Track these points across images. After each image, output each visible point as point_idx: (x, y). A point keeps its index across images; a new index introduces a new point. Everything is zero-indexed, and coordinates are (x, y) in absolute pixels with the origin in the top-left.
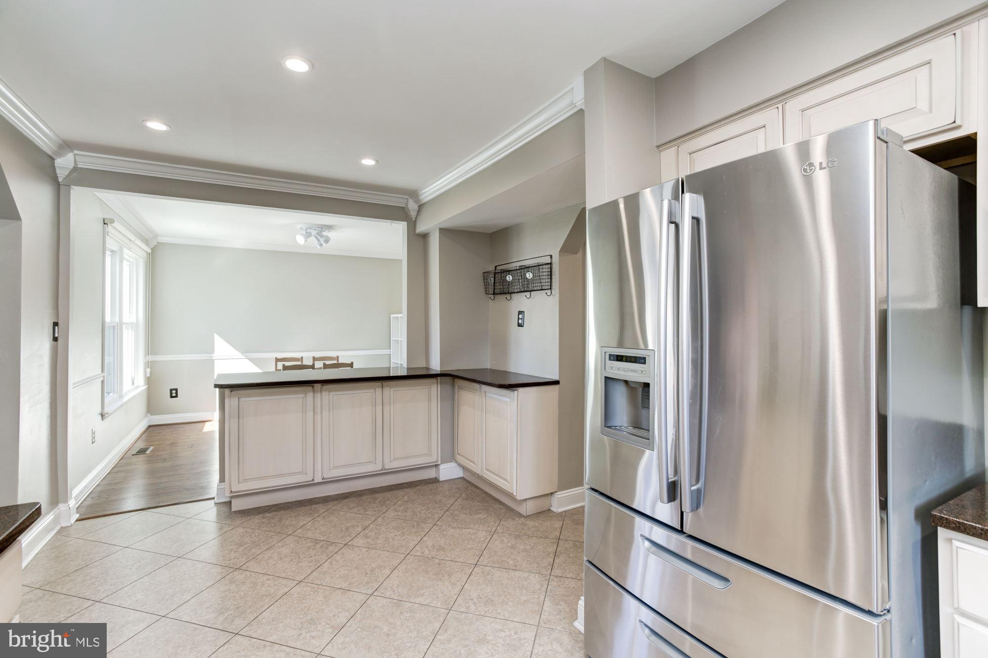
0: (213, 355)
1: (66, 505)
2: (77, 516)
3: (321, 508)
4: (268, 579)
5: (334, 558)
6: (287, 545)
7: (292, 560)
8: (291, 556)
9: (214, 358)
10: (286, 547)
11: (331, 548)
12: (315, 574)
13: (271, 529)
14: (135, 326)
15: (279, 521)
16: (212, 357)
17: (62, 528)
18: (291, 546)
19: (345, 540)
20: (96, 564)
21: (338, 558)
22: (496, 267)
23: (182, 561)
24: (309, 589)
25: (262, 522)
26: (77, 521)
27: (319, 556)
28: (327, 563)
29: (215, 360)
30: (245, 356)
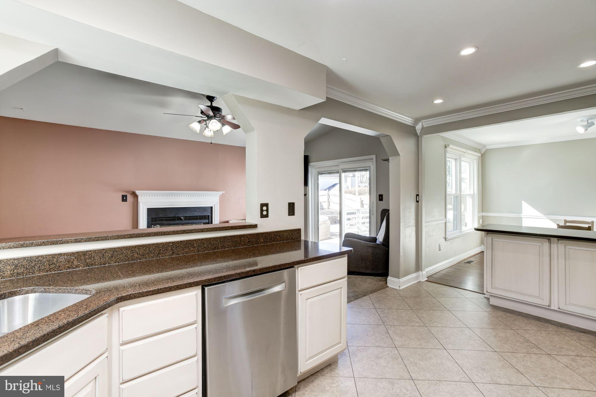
1: (422, 272)
2: (427, 279)
3: (551, 328)
4: (479, 340)
5: (531, 355)
6: (506, 333)
7: (501, 340)
8: (502, 339)
10: (505, 333)
11: (534, 350)
12: (509, 354)
13: (504, 321)
14: (473, 196)
15: (513, 320)
16: (521, 216)
17: (420, 281)
18: (507, 334)
19: (551, 352)
20: (421, 298)
21: (534, 357)
23: (449, 312)
24: (497, 357)
25: (502, 316)
26: (426, 281)
27: (520, 348)
28: (523, 354)
29: (523, 218)
30: (547, 217)
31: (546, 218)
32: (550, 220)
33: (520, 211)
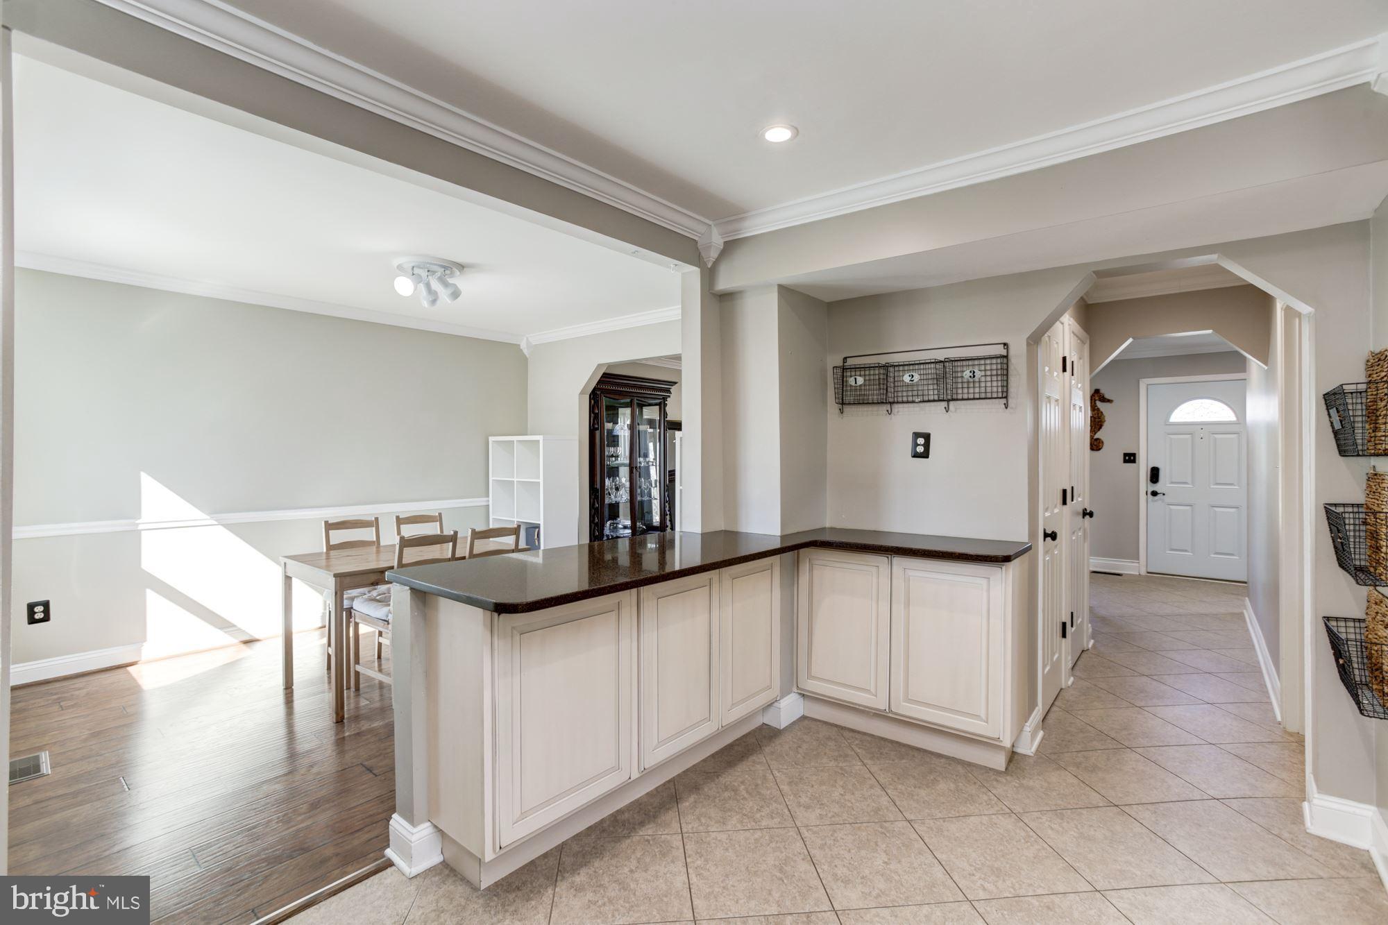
0: (138, 522)
9: (140, 527)
16: (138, 524)
22: (845, 359)
29: (143, 532)
30: (216, 520)
31: (216, 523)
32: (227, 526)
33: (133, 508)
